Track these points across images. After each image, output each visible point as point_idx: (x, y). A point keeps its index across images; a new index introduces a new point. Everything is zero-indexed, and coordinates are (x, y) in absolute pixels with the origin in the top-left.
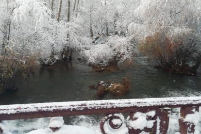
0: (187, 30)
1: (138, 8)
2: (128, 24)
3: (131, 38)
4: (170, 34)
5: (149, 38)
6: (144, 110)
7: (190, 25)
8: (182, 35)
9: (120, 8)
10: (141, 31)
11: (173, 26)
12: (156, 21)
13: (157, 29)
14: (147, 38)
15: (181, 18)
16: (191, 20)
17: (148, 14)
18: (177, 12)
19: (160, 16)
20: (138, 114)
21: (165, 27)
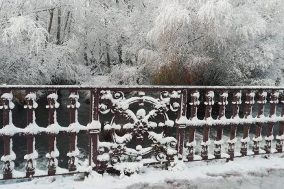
0: (207, 59)
1: (151, 32)
2: (138, 51)
3: (141, 68)
4: (188, 64)
5: (164, 67)
6: (177, 90)
7: (210, 54)
8: (202, 65)
9: (127, 30)
10: (154, 59)
11: (191, 55)
12: (171, 48)
13: (173, 57)
14: (162, 67)
15: (200, 44)
16: (212, 48)
17: (163, 38)
18: (196, 38)
19: (177, 42)
20: (174, 92)
21: (182, 56)
